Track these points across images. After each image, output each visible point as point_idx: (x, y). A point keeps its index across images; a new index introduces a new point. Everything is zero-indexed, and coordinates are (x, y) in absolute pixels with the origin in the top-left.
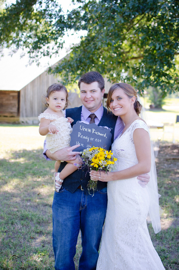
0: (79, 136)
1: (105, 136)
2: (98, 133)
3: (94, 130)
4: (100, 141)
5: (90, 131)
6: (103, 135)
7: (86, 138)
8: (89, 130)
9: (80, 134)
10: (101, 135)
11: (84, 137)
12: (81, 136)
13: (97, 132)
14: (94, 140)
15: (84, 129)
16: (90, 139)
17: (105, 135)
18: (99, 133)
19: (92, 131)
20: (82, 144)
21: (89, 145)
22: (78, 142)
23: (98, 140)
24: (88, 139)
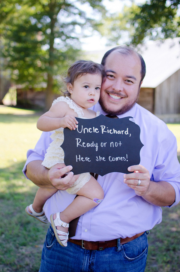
0: (78, 144)
1: (127, 132)
2: (112, 131)
3: (105, 127)
5: (97, 131)
6: (122, 131)
7: (92, 145)
8: (95, 130)
9: (79, 141)
10: (119, 132)
11: (88, 145)
12: (81, 143)
14: (108, 145)
16: (99, 145)
17: (127, 131)
18: (114, 131)
19: (100, 129)
20: (87, 158)
21: (100, 157)
22: (80, 156)
23: (116, 143)
24: (96, 145)
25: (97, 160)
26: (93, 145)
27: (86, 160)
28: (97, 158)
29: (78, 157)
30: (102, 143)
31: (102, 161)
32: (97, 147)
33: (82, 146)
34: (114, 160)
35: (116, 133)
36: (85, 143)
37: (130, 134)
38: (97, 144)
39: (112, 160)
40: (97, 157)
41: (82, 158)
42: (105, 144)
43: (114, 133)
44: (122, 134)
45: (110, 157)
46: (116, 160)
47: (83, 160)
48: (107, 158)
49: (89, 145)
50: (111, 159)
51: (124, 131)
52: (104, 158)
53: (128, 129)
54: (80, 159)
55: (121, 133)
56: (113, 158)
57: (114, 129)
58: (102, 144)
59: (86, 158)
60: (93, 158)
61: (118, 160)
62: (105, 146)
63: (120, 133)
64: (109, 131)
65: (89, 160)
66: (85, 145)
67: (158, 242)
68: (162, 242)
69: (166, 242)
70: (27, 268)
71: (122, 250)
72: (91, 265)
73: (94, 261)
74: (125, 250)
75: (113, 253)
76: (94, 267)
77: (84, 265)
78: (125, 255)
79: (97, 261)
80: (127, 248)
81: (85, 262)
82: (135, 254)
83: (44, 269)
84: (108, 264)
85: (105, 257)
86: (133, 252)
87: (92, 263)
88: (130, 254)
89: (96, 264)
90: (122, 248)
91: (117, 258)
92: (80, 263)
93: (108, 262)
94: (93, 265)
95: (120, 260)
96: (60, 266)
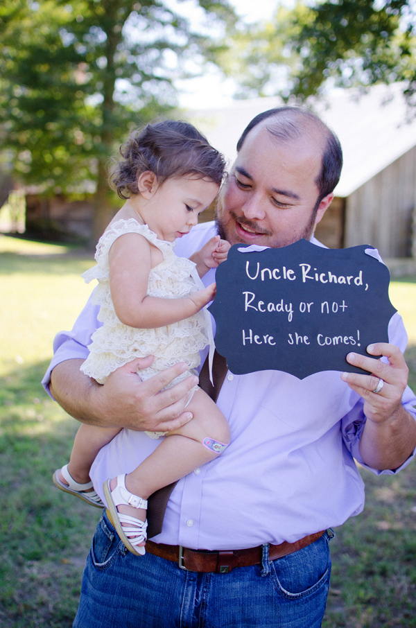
0: (247, 305)
1: (359, 280)
2: (326, 278)
3: (309, 267)
4: (340, 309)
5: (292, 276)
6: (349, 278)
7: (280, 307)
8: (288, 273)
9: (250, 297)
10: (342, 280)
11: (271, 307)
12: (255, 303)
13: (323, 275)
14: (316, 308)
15: (263, 272)
16: (296, 309)
17: (360, 278)
18: (331, 276)
19: (298, 273)
20: (268, 338)
21: (296, 334)
22: (251, 331)
23: (334, 303)
24: (288, 309)
25: (291, 342)
26: (282, 308)
27: (266, 342)
28: (291, 337)
29: (248, 335)
30: (301, 303)
31: (302, 345)
32: (291, 311)
33: (258, 308)
34: (329, 342)
35: (336, 282)
36: (263, 303)
37: (367, 285)
38: (291, 305)
39: (324, 342)
40: (290, 335)
41: (256, 337)
42: (309, 306)
43: (331, 281)
44: (349, 283)
45: (319, 335)
46: (334, 344)
47: (258, 340)
48: (312, 339)
49: (273, 308)
50: (322, 340)
51: (352, 277)
52: (306, 338)
53: (361, 272)
54: (251, 338)
55: (345, 283)
56: (326, 338)
57: (330, 273)
58: (303, 305)
59: (265, 338)
60: (281, 337)
61: (337, 343)
62: (309, 311)
63: (344, 281)
64: (320, 278)
65: (272, 341)
66: (264, 307)
67: (347, 555)
68: (356, 554)
69: (365, 555)
70: (41, 612)
71: (272, 573)
72: (200, 606)
73: (207, 597)
74: (278, 572)
75: (251, 579)
76: (207, 613)
77: (184, 608)
78: (278, 586)
79: (214, 599)
80: (283, 569)
81: (188, 599)
82: (303, 582)
83: (86, 616)
84: (240, 604)
85: (232, 589)
86: (298, 577)
87: (203, 603)
88: (291, 582)
89: (211, 605)
90: (272, 569)
91: (261, 591)
92: (175, 604)
93: (240, 601)
94: (206, 608)
95: (267, 597)
96: (126, 611)
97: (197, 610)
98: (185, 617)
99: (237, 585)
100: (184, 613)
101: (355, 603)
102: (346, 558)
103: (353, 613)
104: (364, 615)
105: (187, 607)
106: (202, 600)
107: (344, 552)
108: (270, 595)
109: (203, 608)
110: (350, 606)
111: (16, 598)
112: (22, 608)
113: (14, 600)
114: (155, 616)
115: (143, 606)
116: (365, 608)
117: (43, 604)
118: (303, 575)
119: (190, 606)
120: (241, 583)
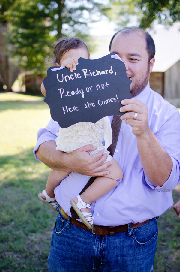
0: (62, 95)
1: (111, 71)
2: (96, 73)
3: (87, 70)
4: (106, 86)
5: (79, 76)
6: (106, 71)
7: (77, 92)
8: (77, 76)
9: (62, 91)
10: (103, 73)
11: (73, 93)
12: (65, 93)
13: (94, 72)
14: (94, 89)
16: (85, 91)
17: (112, 70)
18: (98, 72)
19: (82, 74)
20: (75, 108)
21: (88, 103)
22: (66, 107)
23: (102, 84)
24: (81, 92)
25: (86, 107)
26: (78, 93)
27: (74, 110)
28: (86, 105)
29: (65, 109)
30: (87, 88)
31: (91, 107)
32: (83, 93)
33: (67, 95)
34: (104, 103)
35: (101, 74)
36: (69, 92)
37: (115, 72)
38: (82, 90)
39: (102, 103)
40: (85, 104)
41: (70, 109)
42: (91, 88)
43: (98, 74)
44: (107, 73)
45: (99, 101)
46: (107, 103)
47: (71, 110)
48: (96, 103)
49: (74, 93)
50: (101, 103)
51: (108, 70)
52: (93, 104)
53: (111, 67)
54: (67, 110)
55: (105, 74)
56: (102, 101)
57: (97, 71)
58: (88, 89)
59: (74, 108)
60: (81, 106)
61: (108, 103)
62: (91, 91)
63: (104, 73)
64: (93, 74)
65: (77, 109)
66: (69, 94)
67: (169, 228)
68: (172, 227)
69: (176, 228)
70: (37, 255)
71: (133, 235)
72: (102, 250)
73: (105, 246)
74: (135, 234)
75: (123, 238)
76: (105, 253)
77: (95, 251)
78: (135, 240)
79: (108, 247)
80: (137, 233)
81: (96, 247)
82: (146, 238)
83: (53, 255)
84: (119, 249)
85: (116, 242)
86: (144, 236)
87: (103, 249)
88: (141, 238)
89: (107, 249)
90: (133, 233)
91: (128, 243)
92: (91, 249)
93: (119, 247)
94: (104, 251)
95: (131, 245)
96: (70, 252)
97: (100, 251)
98: (96, 254)
99: (118, 240)
100: (95, 253)
101: (172, 248)
102: (168, 229)
103: (172, 253)
104: (176, 254)
105: (96, 250)
106: (103, 247)
107: (167, 227)
108: (132, 244)
109: (103, 251)
110: (170, 250)
111: (26, 249)
112: (28, 254)
113: (24, 250)
114: (83, 255)
115: (77, 250)
116: (176, 251)
117: (37, 252)
118: (146, 235)
119: (97, 250)
120: (120, 240)
